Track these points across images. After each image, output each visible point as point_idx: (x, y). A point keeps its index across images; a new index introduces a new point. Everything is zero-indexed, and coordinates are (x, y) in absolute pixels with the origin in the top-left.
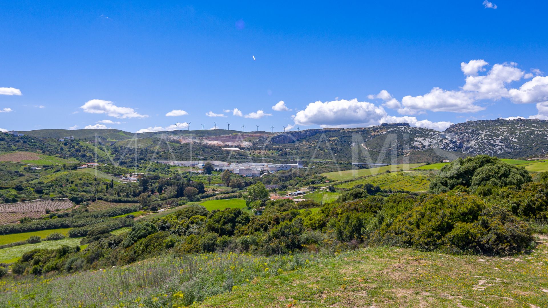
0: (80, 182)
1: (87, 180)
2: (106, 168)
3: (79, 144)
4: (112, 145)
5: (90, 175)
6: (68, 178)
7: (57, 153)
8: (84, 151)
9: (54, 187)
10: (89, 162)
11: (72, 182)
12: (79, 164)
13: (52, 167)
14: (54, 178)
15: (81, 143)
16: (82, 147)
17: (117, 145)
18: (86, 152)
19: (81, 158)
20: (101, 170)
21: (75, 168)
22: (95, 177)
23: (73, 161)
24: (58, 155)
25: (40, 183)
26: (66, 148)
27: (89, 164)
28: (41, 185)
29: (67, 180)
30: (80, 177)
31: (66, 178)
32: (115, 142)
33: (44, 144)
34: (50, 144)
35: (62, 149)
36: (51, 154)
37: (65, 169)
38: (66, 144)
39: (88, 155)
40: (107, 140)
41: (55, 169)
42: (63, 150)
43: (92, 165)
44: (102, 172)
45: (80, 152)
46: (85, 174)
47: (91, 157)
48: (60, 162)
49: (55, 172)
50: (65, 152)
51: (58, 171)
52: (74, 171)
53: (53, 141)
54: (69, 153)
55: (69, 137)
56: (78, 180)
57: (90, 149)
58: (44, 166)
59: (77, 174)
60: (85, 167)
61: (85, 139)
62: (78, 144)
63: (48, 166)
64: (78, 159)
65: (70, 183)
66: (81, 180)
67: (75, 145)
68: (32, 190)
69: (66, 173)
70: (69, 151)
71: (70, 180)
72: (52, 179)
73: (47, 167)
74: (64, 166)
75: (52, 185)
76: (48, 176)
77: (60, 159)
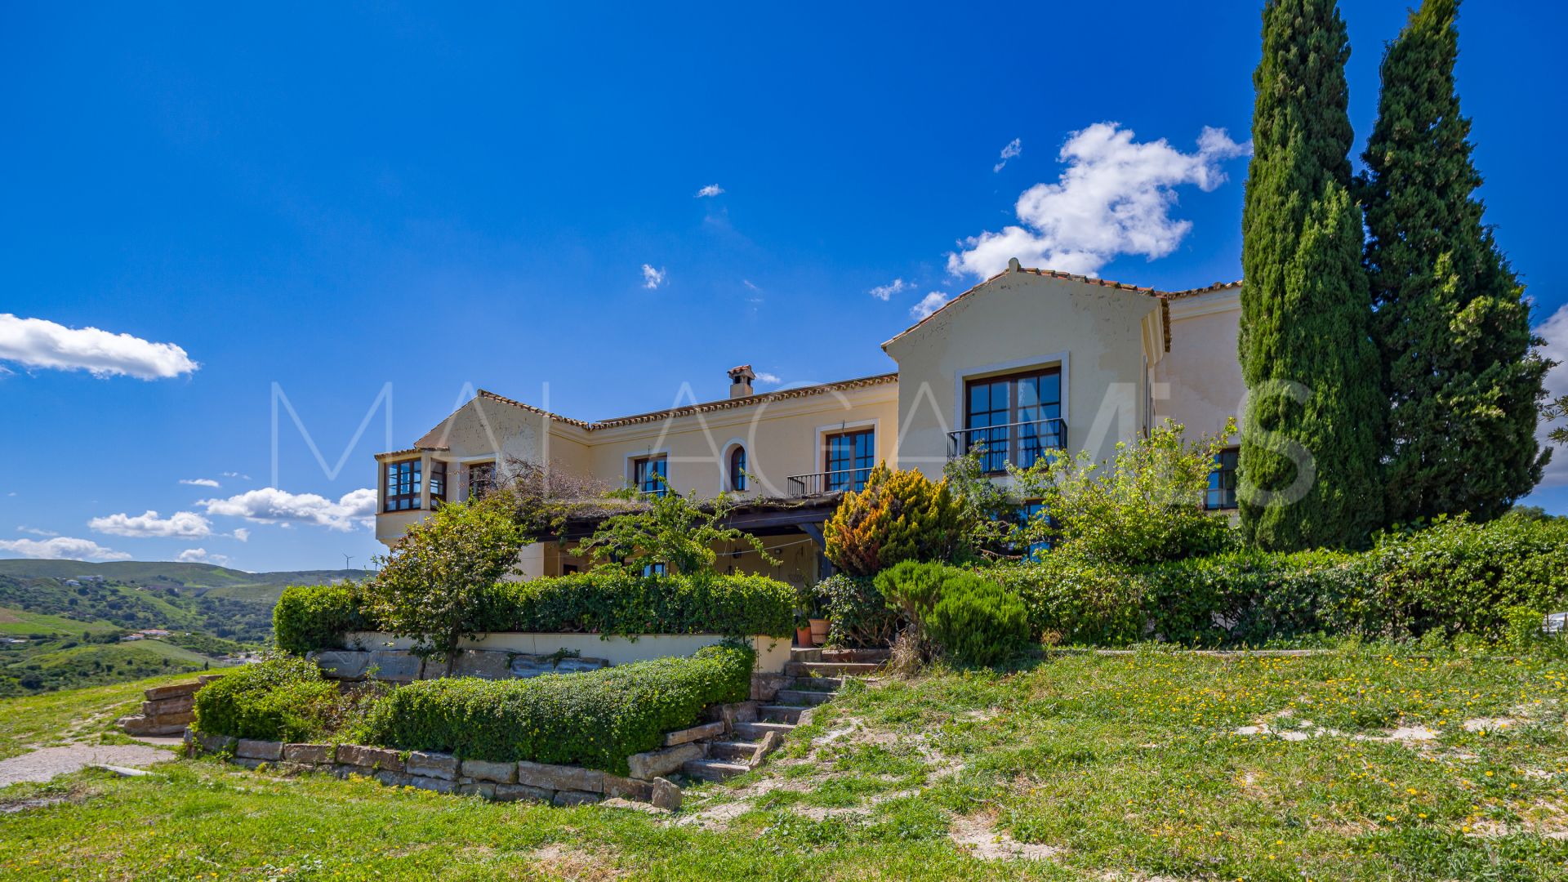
0: (128, 667)
1: (146, 663)
2: (189, 640)
3: (118, 591)
4: (198, 596)
5: (151, 653)
6: (100, 660)
7: (62, 610)
8: (131, 607)
9: (68, 675)
10: (143, 628)
11: (110, 668)
12: (122, 632)
13: (54, 638)
14: (63, 661)
15: (123, 590)
16: (124, 597)
17: (210, 596)
18: (135, 610)
19: (123, 621)
20: (178, 645)
21: (114, 639)
22: (163, 657)
23: (106, 627)
24: (66, 614)
25: (32, 668)
26: (85, 601)
27: (147, 632)
28: (37, 672)
29: (98, 665)
30: (128, 658)
31: (94, 659)
32: (207, 591)
33: (26, 590)
34: (44, 590)
35: (73, 602)
36: (47, 611)
37: (89, 642)
38: (83, 592)
39: (141, 615)
40: (186, 585)
41: (65, 642)
42: (77, 604)
43: (156, 635)
44: (179, 648)
45: (120, 608)
46: (139, 651)
47: (149, 620)
48: (73, 628)
49: (64, 647)
50: (83, 608)
51: (73, 645)
52: (114, 646)
53: (49, 583)
54: (92, 611)
55: (90, 577)
56: (124, 664)
57: (144, 603)
58: (33, 637)
59: (121, 652)
60: (139, 639)
61: (133, 582)
62: (114, 592)
63: (44, 637)
64: (115, 624)
65: (103, 671)
66: (130, 663)
67: (108, 593)
68: (16, 681)
69: (93, 648)
70: (93, 606)
71: (104, 664)
72: (58, 662)
73: (39, 639)
74: (87, 635)
75: (64, 673)
76: (48, 656)
77: (73, 622)
